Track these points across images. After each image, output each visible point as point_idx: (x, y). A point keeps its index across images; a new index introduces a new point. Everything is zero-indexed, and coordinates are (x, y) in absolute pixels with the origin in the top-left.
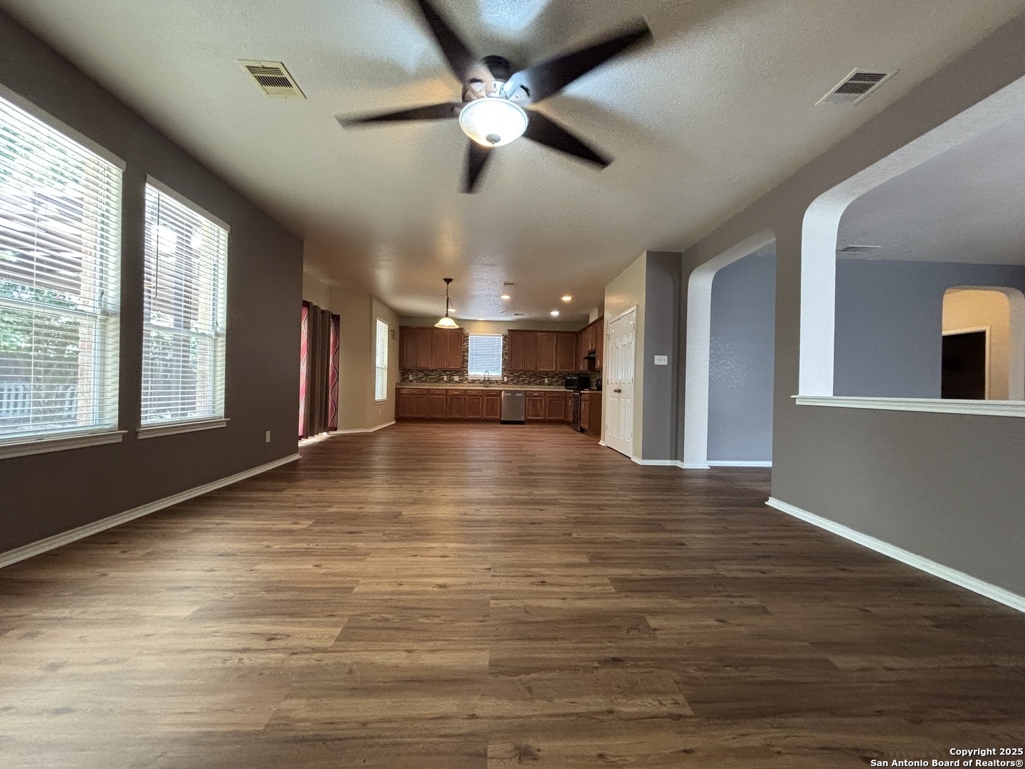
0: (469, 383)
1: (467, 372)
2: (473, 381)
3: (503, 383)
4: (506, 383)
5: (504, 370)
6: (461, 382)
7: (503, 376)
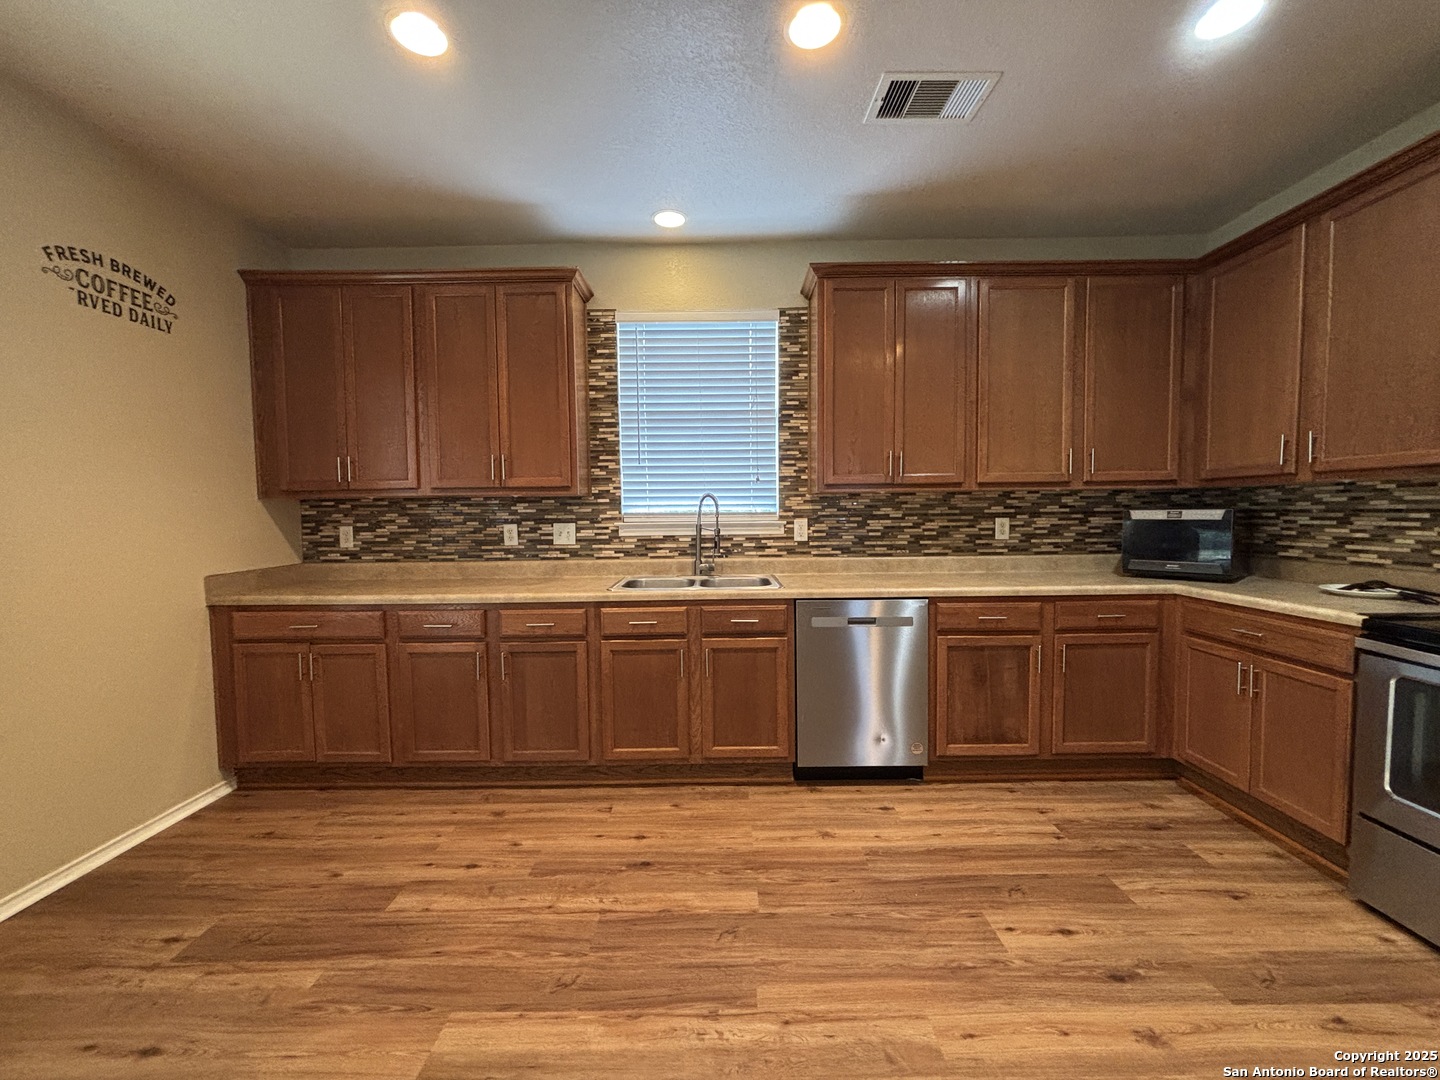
0: (627, 553)
1: (615, 503)
2: (646, 546)
3: (791, 551)
4: (803, 548)
5: (792, 486)
6: (585, 549)
7: (789, 515)
